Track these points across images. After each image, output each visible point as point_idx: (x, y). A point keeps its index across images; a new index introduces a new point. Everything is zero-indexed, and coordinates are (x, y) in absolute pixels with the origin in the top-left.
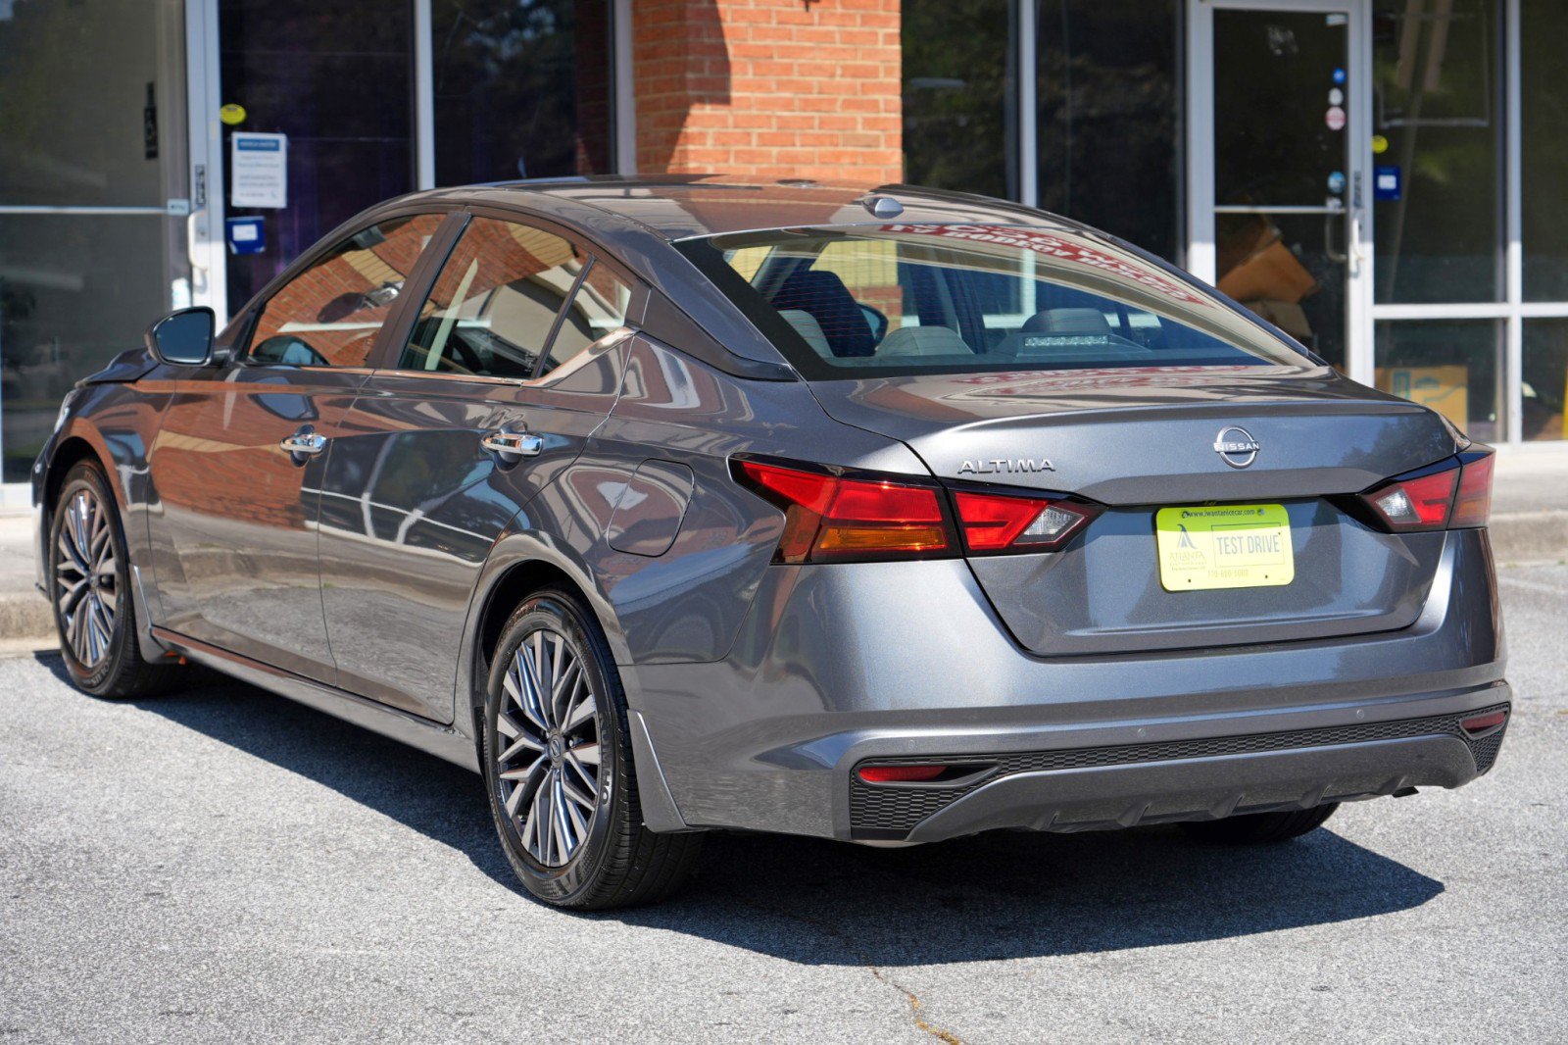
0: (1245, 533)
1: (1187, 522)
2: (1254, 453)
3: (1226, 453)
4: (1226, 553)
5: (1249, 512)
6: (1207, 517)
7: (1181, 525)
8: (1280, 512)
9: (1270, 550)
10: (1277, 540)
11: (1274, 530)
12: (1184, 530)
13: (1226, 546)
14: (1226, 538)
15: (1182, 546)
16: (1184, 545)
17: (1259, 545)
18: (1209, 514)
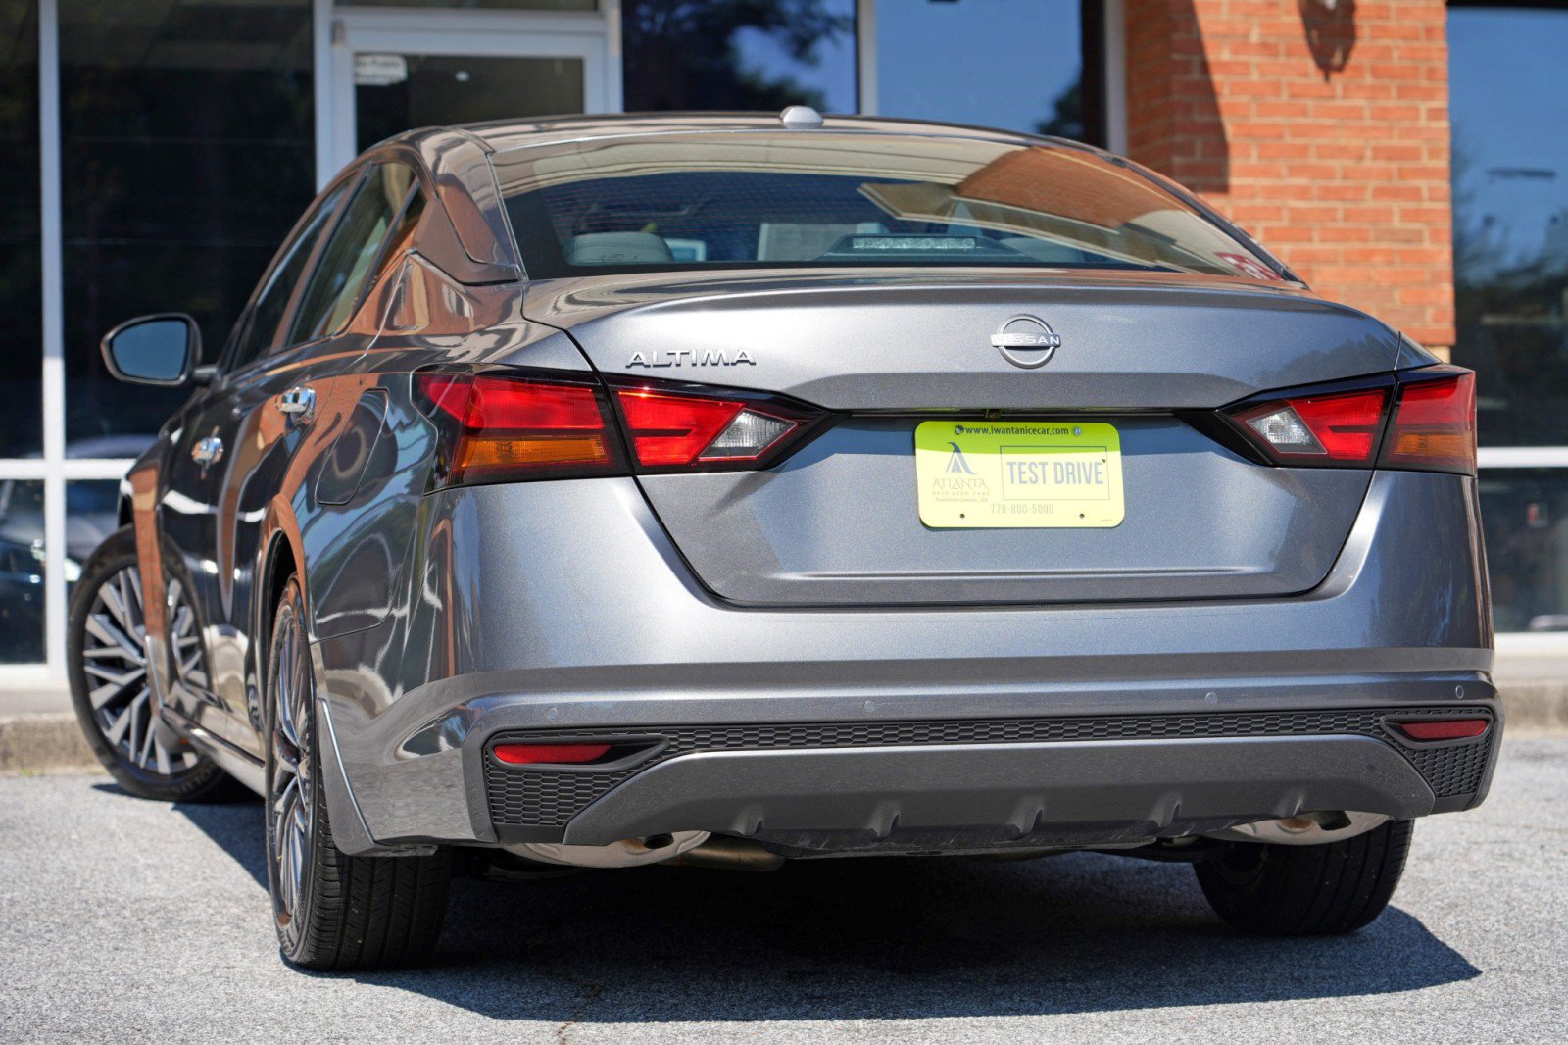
0: (1050, 458)
1: (959, 440)
2: (1051, 348)
3: (1008, 348)
4: (1021, 482)
5: (1059, 432)
6: (995, 436)
7: (953, 444)
8: (1109, 433)
9: (1088, 482)
10: (1099, 468)
11: (1097, 456)
12: (957, 449)
13: (1021, 473)
14: (1020, 464)
15: (954, 470)
16: (956, 469)
17: (1072, 473)
18: (997, 431)
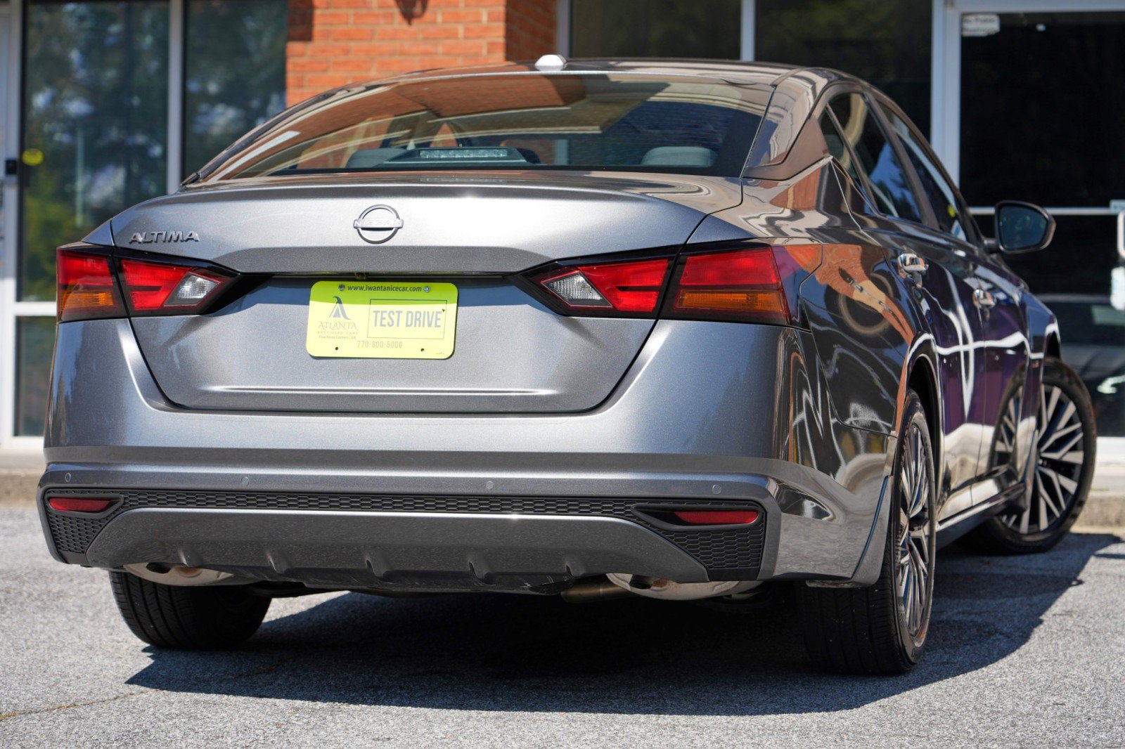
0: (405, 308)
1: (341, 295)
3: (363, 229)
4: (382, 325)
5: (415, 289)
6: (368, 292)
7: (336, 297)
8: (451, 290)
9: (430, 325)
10: (439, 316)
11: (439, 307)
12: (339, 301)
13: (382, 318)
14: (383, 312)
15: (335, 316)
16: (337, 315)
17: (419, 319)
18: (370, 289)
